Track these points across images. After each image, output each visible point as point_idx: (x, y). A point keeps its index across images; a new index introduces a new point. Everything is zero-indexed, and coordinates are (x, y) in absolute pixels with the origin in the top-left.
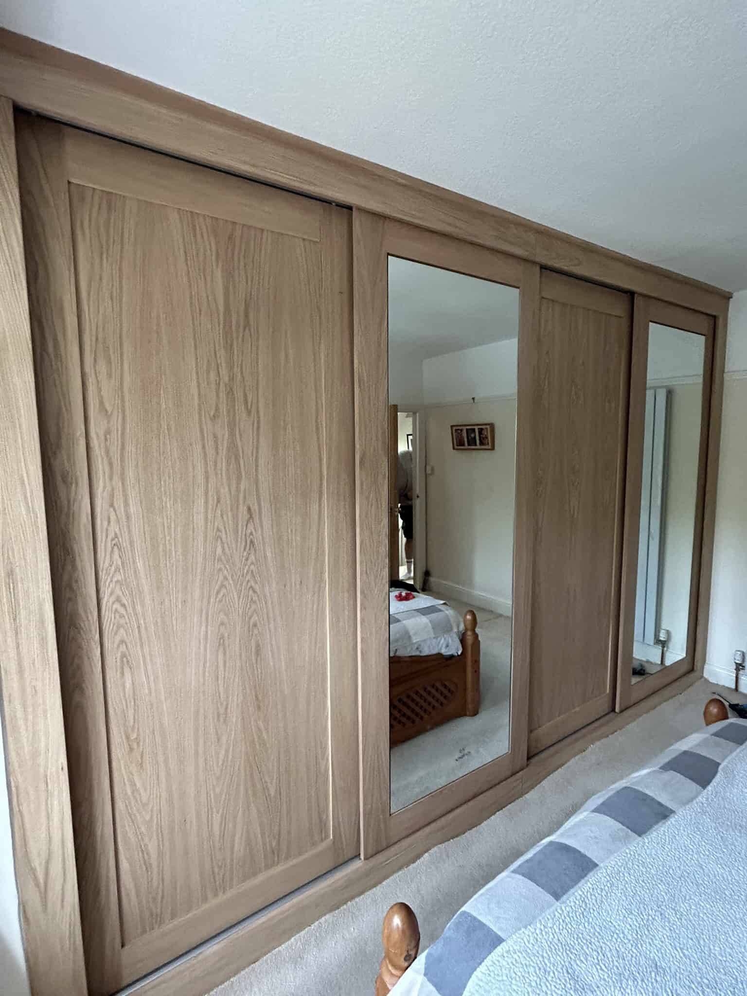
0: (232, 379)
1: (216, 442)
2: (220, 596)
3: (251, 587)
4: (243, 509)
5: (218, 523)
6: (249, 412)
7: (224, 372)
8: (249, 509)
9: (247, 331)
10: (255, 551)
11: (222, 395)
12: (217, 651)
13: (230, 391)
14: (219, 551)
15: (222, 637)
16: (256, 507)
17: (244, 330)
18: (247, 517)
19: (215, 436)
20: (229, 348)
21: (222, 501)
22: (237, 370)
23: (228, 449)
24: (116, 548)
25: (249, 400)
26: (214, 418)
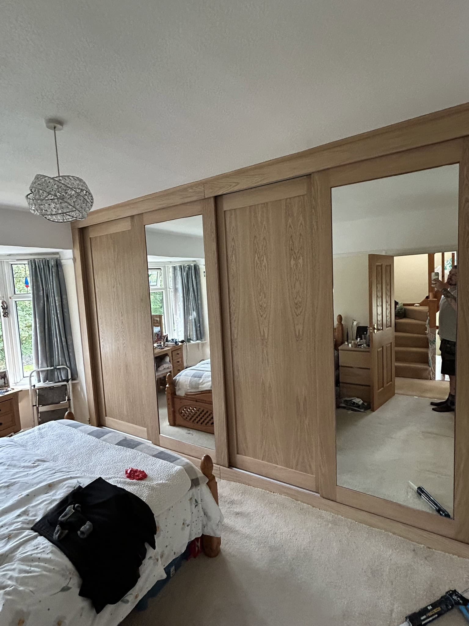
1: (114, 294)
2: (117, 336)
5: (116, 315)
7: (115, 274)
10: (123, 324)
11: (115, 281)
12: (118, 351)
13: (116, 279)
15: (118, 347)
16: (123, 312)
17: (118, 262)
18: (121, 315)
20: (115, 267)
22: (117, 273)
25: (120, 281)
26: (114, 287)
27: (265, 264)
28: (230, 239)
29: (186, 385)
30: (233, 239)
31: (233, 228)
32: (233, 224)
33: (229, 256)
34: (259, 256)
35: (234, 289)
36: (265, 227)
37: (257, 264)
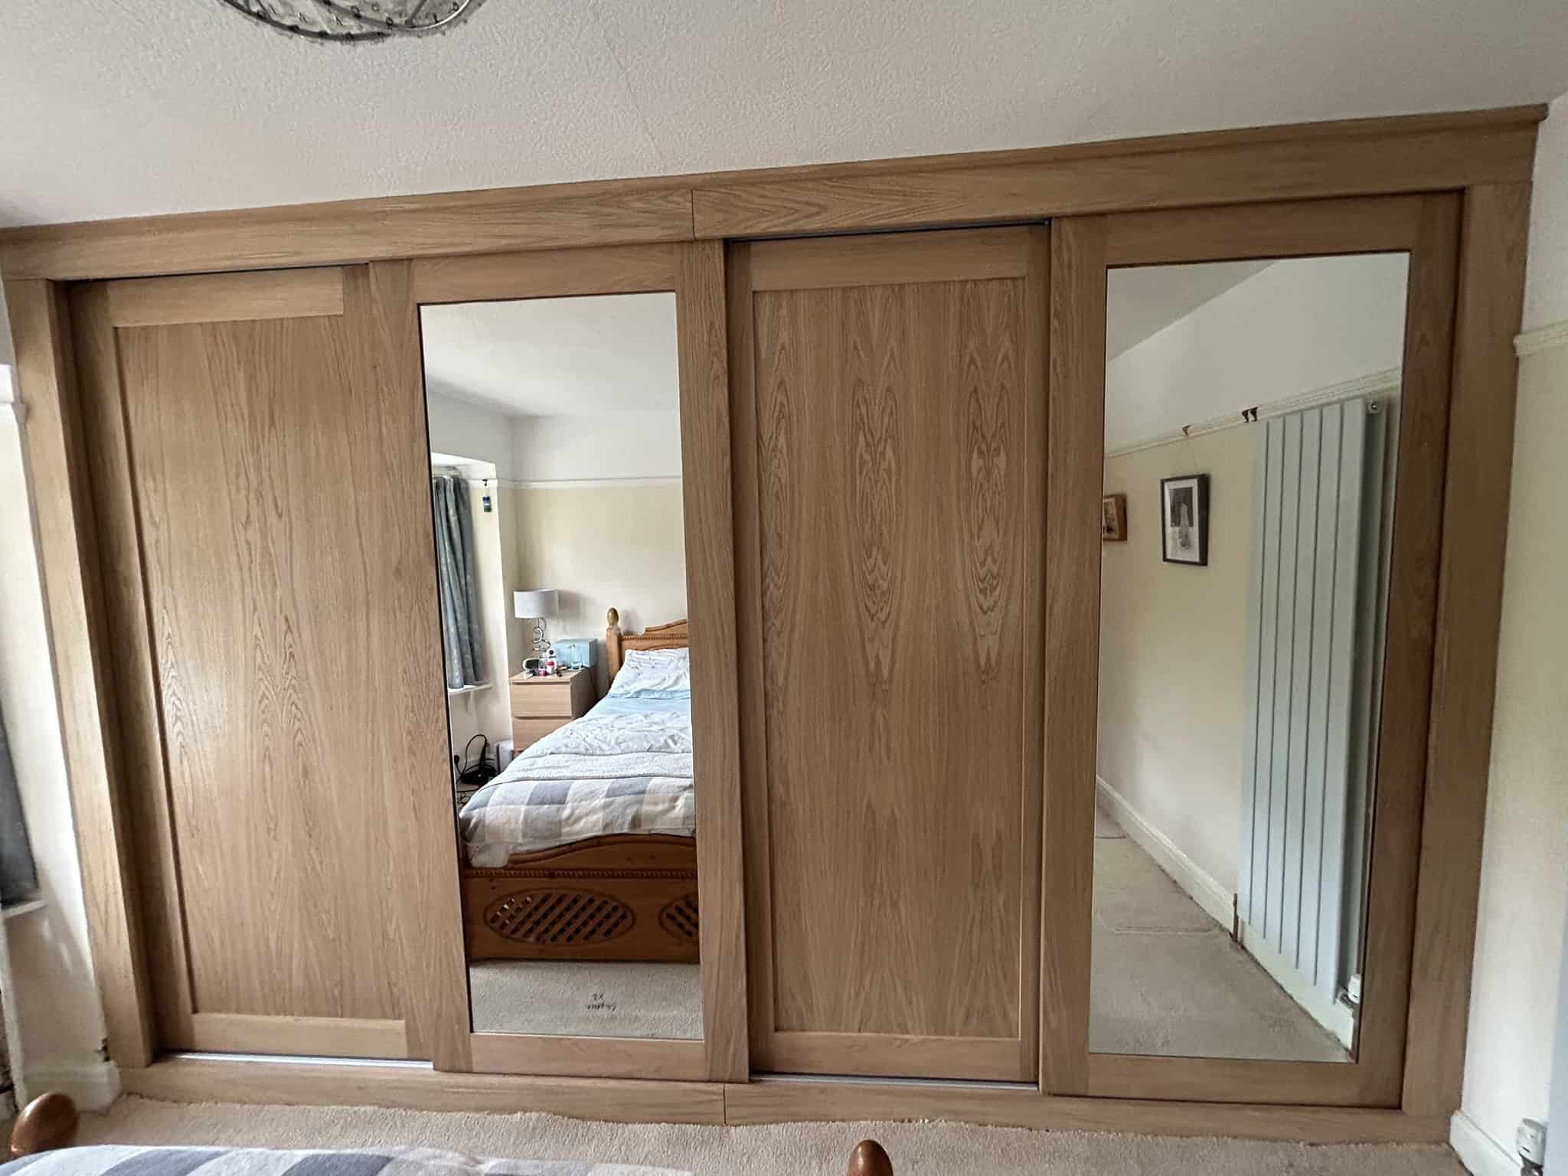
0: (261, 482)
1: (249, 549)
2: (263, 707)
3: (293, 703)
4: (280, 619)
5: (257, 630)
6: (280, 516)
7: (252, 476)
8: (287, 620)
9: (273, 430)
10: (295, 662)
11: (253, 502)
12: (264, 761)
13: (260, 496)
14: (259, 661)
15: (267, 749)
16: (294, 617)
17: (270, 431)
18: (284, 627)
19: (248, 543)
20: (256, 451)
21: (259, 609)
22: (265, 474)
23: (262, 557)
24: (170, 647)
25: (280, 504)
26: (247, 523)
27: (890, 464)
28: (770, 384)
29: (512, 832)
30: (782, 383)
31: (783, 348)
32: (784, 337)
33: (766, 437)
34: (870, 439)
35: (780, 537)
36: (892, 354)
37: (863, 463)
